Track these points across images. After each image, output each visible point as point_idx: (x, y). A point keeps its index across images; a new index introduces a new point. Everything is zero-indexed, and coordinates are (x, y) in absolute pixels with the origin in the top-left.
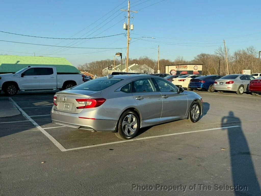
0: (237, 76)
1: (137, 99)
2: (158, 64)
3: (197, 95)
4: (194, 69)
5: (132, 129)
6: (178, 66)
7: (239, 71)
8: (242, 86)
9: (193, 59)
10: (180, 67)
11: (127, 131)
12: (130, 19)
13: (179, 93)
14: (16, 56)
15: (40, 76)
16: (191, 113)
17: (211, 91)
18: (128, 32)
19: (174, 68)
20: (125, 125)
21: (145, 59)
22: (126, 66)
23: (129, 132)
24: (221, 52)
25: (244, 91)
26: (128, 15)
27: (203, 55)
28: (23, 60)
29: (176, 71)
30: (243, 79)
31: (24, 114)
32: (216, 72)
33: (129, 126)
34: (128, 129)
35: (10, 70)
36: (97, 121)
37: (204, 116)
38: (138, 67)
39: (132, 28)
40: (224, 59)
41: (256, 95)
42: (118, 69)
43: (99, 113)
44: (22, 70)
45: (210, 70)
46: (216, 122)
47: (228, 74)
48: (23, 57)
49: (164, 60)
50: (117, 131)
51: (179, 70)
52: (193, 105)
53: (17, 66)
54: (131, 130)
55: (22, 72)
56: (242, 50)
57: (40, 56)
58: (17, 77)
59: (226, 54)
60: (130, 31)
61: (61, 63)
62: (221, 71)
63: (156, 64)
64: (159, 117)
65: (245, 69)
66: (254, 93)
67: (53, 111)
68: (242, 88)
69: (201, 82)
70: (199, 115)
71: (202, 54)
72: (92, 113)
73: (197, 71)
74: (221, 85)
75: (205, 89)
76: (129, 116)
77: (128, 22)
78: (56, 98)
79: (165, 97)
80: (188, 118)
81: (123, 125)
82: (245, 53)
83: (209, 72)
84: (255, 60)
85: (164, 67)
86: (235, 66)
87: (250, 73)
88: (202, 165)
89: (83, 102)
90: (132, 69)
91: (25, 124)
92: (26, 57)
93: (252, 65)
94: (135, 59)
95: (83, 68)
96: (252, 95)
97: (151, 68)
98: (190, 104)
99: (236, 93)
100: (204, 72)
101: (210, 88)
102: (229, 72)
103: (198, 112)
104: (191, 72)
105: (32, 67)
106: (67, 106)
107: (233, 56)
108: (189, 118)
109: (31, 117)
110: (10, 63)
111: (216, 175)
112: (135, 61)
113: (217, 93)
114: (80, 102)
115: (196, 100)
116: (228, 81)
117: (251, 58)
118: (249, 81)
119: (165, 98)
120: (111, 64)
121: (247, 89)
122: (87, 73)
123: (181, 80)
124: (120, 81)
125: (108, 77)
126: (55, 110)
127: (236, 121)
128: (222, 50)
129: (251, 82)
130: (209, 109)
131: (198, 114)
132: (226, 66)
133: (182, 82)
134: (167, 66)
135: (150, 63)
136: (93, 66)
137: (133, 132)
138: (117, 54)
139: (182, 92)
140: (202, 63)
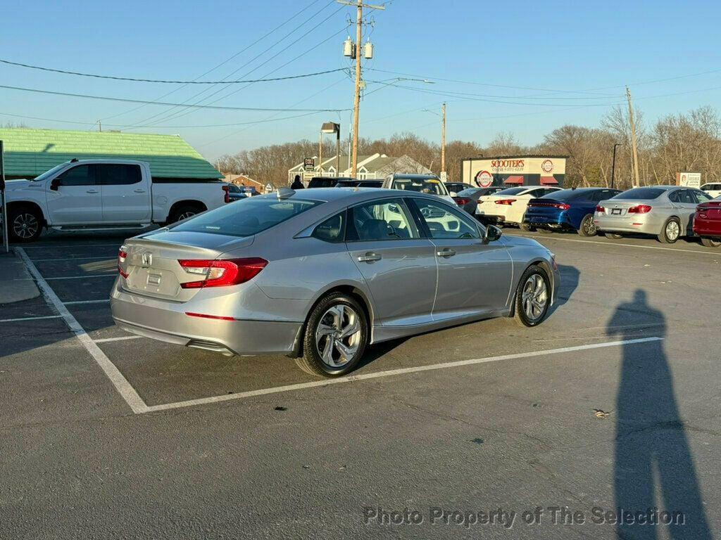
0: (660, 192)
1: (360, 259)
2: (443, 156)
3: (541, 248)
4: (544, 170)
5: (344, 346)
6: (499, 162)
7: (667, 175)
8: (675, 218)
9: (541, 141)
10: (504, 164)
11: (330, 353)
12: (364, 28)
13: (486, 242)
14: (45, 132)
15: (103, 186)
16: (521, 299)
17: (587, 235)
18: (357, 65)
19: (486, 165)
20: (324, 337)
21: (407, 140)
22: (351, 161)
23: (336, 355)
24: (618, 123)
25: (679, 233)
26: (358, 17)
27: (569, 131)
28: (62, 142)
29: (493, 175)
30: (677, 201)
31: (51, 296)
32: (605, 177)
33: (335, 339)
34: (334, 347)
35: (26, 168)
36: (239, 324)
37: (560, 308)
38: (386, 163)
39: (368, 54)
40: (626, 142)
41: (713, 246)
42: (332, 167)
43: (248, 301)
44: (55, 170)
45: (587, 172)
46: (594, 326)
47: (638, 183)
48: (63, 133)
49: (460, 142)
50: (299, 352)
51: (500, 173)
52: (529, 276)
53: (45, 157)
54: (343, 350)
55: (54, 177)
56: (677, 116)
57: (112, 131)
58: (40, 190)
59: (633, 127)
60: (364, 61)
61: (171, 150)
62: (617, 176)
63: (437, 155)
64: (428, 312)
65: (685, 170)
66: (708, 240)
67: (116, 294)
68: (673, 225)
69: (558, 207)
70: (544, 304)
71: (566, 128)
72: (227, 301)
73: (551, 175)
74: (616, 216)
75: (570, 227)
76: (337, 310)
77: (358, 35)
78: (125, 256)
79: (444, 253)
80: (512, 315)
81: (318, 337)
82: (685, 126)
83: (584, 178)
84: (714, 146)
85: (459, 164)
86: (658, 161)
87: (699, 183)
88: (541, 461)
89: (200, 270)
90: (370, 168)
91: (45, 328)
92: (72, 132)
93: (705, 159)
94: (378, 139)
95: (234, 164)
96: (701, 244)
97: (424, 165)
98: (521, 273)
99: (659, 241)
100: (572, 178)
101: (583, 224)
102: (641, 178)
103: (543, 296)
104: (533, 179)
105: (82, 161)
106: (153, 280)
107: (654, 134)
108: (516, 314)
109: (67, 306)
110: (27, 150)
111: (582, 495)
112: (379, 147)
113: (603, 237)
114: (192, 270)
115: (536, 263)
116: (636, 204)
117: (703, 139)
118: (695, 205)
119: (445, 256)
120: (312, 154)
121: (689, 229)
122: (245, 179)
123: (501, 202)
124: (311, 207)
125: (279, 196)
126: (122, 292)
127: (653, 324)
128: (624, 117)
129: (699, 210)
130: (576, 286)
131: (542, 302)
132: (634, 162)
133: (506, 207)
134: (467, 160)
135: (422, 153)
136: (263, 158)
137: (347, 356)
138: (325, 127)
139: (496, 239)
140: (566, 153)
